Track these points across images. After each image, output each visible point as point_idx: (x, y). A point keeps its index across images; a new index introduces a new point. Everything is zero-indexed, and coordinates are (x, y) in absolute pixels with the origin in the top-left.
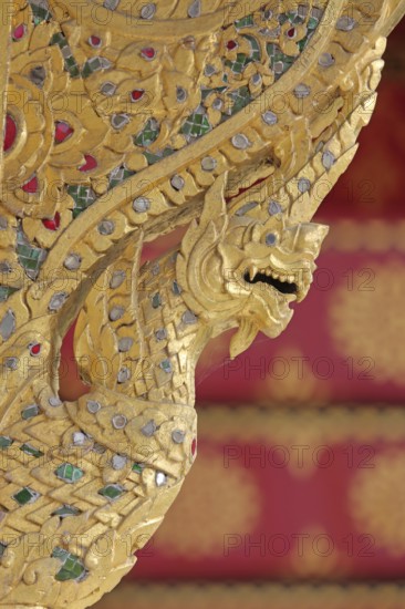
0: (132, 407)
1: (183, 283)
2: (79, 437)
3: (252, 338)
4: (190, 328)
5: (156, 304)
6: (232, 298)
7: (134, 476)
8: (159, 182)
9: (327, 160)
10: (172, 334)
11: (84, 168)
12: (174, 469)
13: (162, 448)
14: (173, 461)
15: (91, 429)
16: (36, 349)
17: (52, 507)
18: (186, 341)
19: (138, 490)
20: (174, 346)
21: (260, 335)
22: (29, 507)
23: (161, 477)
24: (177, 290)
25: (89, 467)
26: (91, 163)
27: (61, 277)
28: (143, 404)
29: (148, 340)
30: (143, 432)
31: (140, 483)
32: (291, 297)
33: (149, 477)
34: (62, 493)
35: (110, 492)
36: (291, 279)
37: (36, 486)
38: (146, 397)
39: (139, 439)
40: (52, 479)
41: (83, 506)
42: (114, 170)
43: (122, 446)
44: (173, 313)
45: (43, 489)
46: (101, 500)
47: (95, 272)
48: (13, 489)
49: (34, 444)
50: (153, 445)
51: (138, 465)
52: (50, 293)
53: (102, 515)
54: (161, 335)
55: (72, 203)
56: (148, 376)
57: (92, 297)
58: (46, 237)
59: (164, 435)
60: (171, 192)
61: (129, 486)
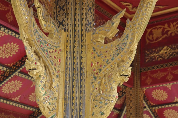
0: (108, 93)
1: (113, 78)
2: (102, 98)
3: (123, 83)
4: (114, 83)
5: (110, 81)
6: (119, 78)
7: (109, 102)
8: (109, 66)
9: (130, 59)
10: (112, 84)
11: (100, 67)
12: (114, 100)
13: (112, 98)
14: (114, 99)
15: (103, 97)
16: (96, 89)
17: (99, 107)
18: (114, 84)
19: (110, 103)
20: (113, 85)
21: (124, 82)
22: (97, 107)
23: (112, 101)
24: (112, 79)
25: (103, 101)
26: (101, 66)
27: (99, 80)
28: (109, 93)
29: (109, 85)
30: (109, 96)
31: (110, 102)
32: (128, 77)
33: (111, 102)
34: (100, 105)
35: (106, 104)
36: (127, 75)
37: (97, 105)
38: (109, 92)
39: (109, 97)
40: (99, 104)
41: (103, 106)
42: (104, 66)
43: (107, 98)
44: (112, 81)
45: (98, 105)
46: (105, 105)
47: (102, 78)
48: (95, 105)
49: (97, 100)
50: (110, 98)
51: (109, 100)
52: (98, 82)
53: (105, 107)
54: (111, 84)
55: (99, 71)
56: (110, 89)
57: (102, 82)
58: (96, 75)
59: (112, 96)
60: (111, 67)
61: (108, 103)
